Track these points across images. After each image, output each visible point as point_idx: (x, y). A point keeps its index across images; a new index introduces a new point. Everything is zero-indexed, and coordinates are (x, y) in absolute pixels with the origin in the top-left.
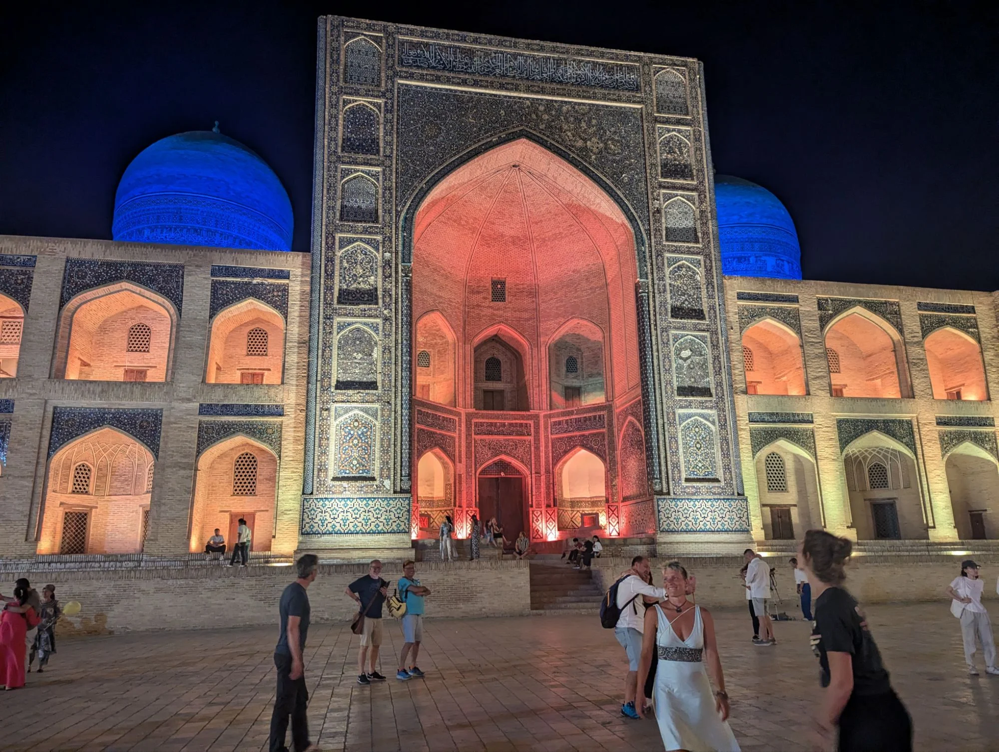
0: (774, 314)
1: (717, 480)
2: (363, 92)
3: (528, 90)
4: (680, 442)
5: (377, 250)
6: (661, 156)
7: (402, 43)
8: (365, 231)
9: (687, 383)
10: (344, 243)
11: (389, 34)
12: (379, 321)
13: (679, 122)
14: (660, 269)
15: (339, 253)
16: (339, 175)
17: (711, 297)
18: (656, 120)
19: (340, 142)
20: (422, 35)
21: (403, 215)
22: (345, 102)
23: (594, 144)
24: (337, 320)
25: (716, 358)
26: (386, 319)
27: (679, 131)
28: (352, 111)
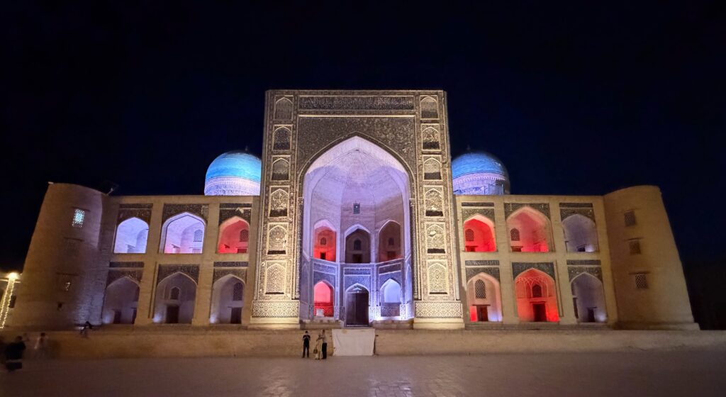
0: (481, 212)
1: (446, 293)
2: (283, 122)
3: (359, 113)
4: (428, 275)
5: (287, 191)
6: (423, 139)
7: (301, 98)
8: (283, 184)
9: (433, 247)
10: (274, 189)
11: (295, 95)
12: (287, 223)
13: (433, 122)
14: (421, 193)
15: (271, 195)
16: (272, 159)
17: (446, 205)
18: (421, 122)
19: (273, 145)
20: (310, 94)
21: (299, 176)
22: (276, 128)
23: (390, 136)
24: (269, 224)
25: (448, 235)
26: (291, 222)
27: (433, 126)
28: (279, 131)
